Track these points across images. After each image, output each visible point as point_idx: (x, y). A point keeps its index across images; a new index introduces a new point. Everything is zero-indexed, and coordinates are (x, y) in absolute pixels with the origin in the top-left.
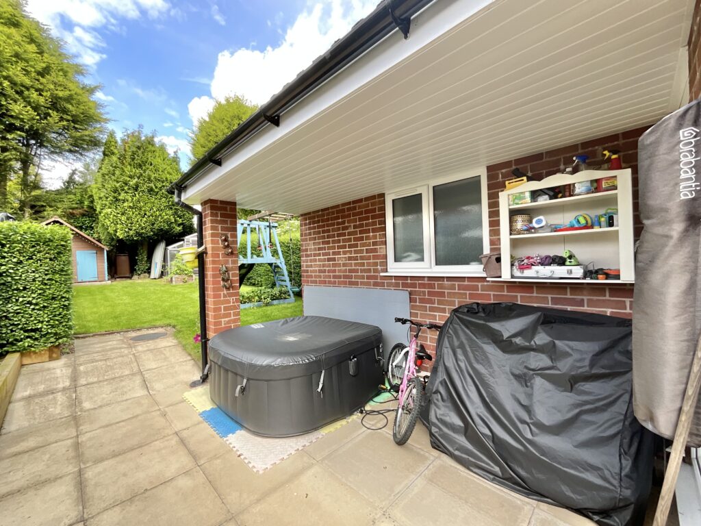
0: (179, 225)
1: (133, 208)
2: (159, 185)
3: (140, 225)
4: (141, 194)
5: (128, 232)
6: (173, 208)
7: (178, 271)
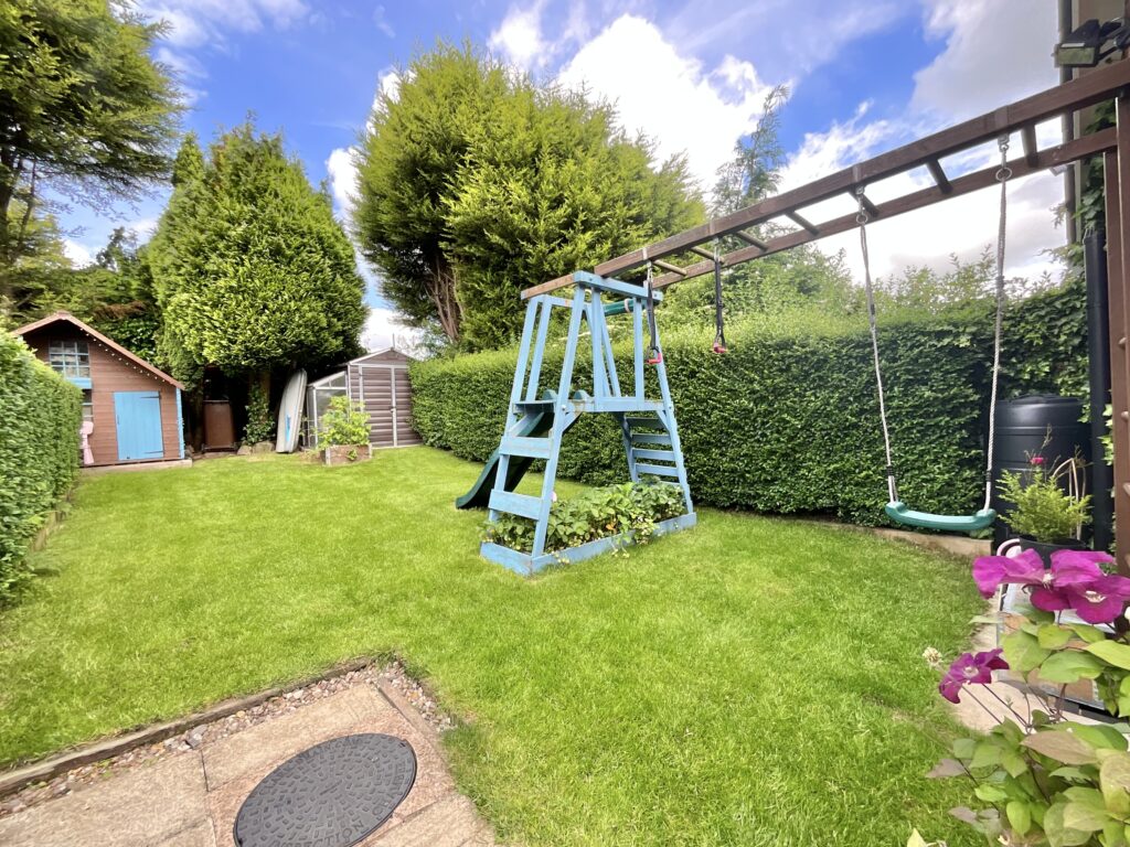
0: (336, 335)
1: (238, 293)
2: (296, 241)
3: (254, 332)
4: (255, 260)
5: (228, 348)
6: (325, 295)
7: (338, 437)
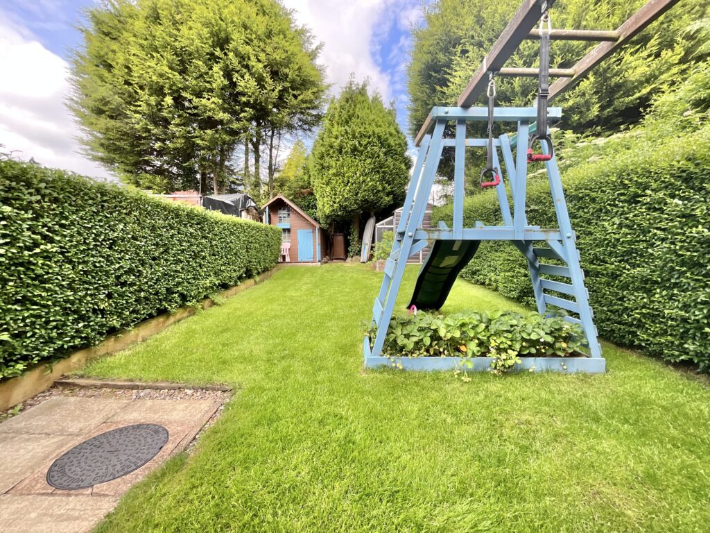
0: (388, 194)
1: (337, 176)
2: (364, 142)
3: (343, 196)
4: (345, 157)
5: (333, 205)
6: (381, 171)
7: (382, 255)
